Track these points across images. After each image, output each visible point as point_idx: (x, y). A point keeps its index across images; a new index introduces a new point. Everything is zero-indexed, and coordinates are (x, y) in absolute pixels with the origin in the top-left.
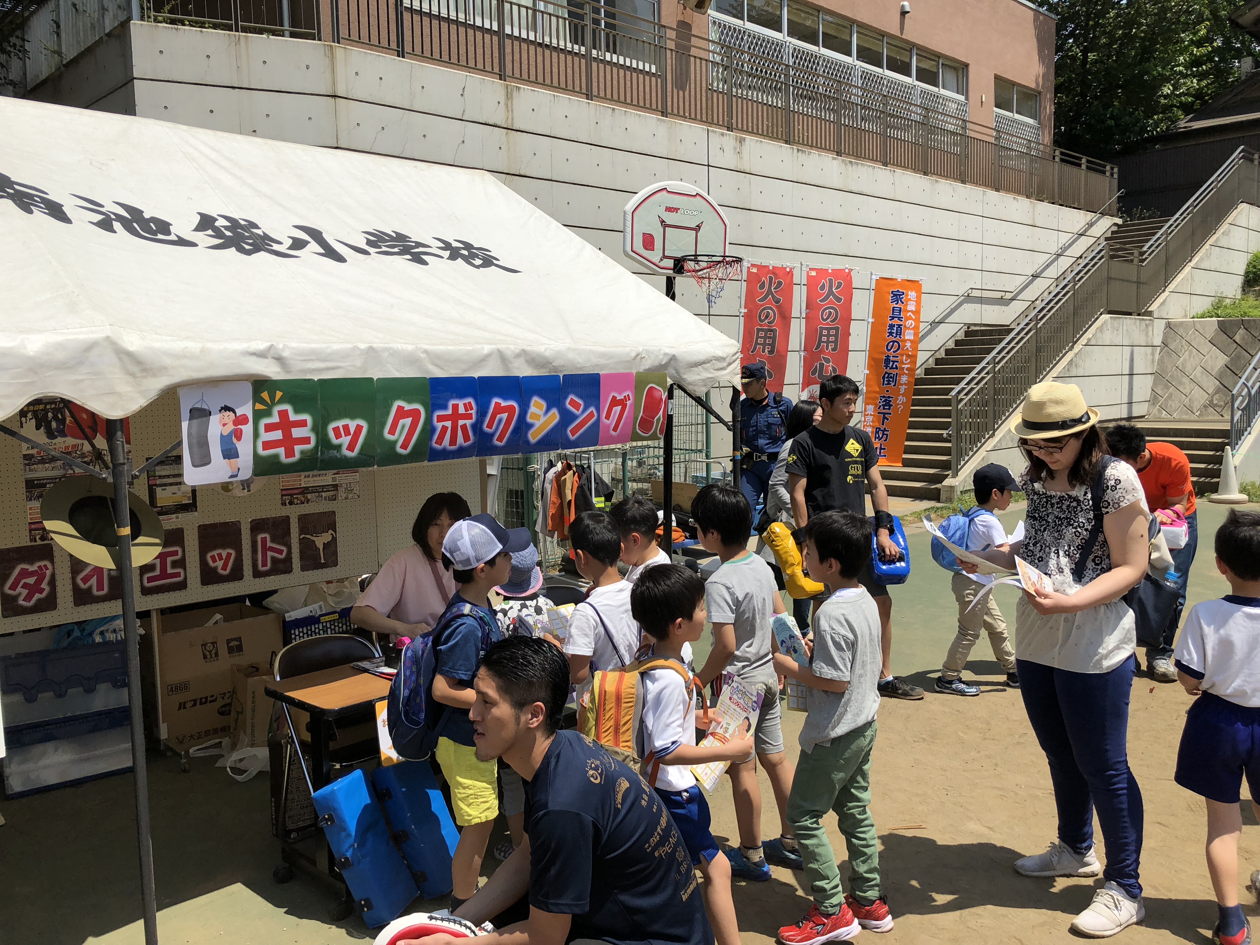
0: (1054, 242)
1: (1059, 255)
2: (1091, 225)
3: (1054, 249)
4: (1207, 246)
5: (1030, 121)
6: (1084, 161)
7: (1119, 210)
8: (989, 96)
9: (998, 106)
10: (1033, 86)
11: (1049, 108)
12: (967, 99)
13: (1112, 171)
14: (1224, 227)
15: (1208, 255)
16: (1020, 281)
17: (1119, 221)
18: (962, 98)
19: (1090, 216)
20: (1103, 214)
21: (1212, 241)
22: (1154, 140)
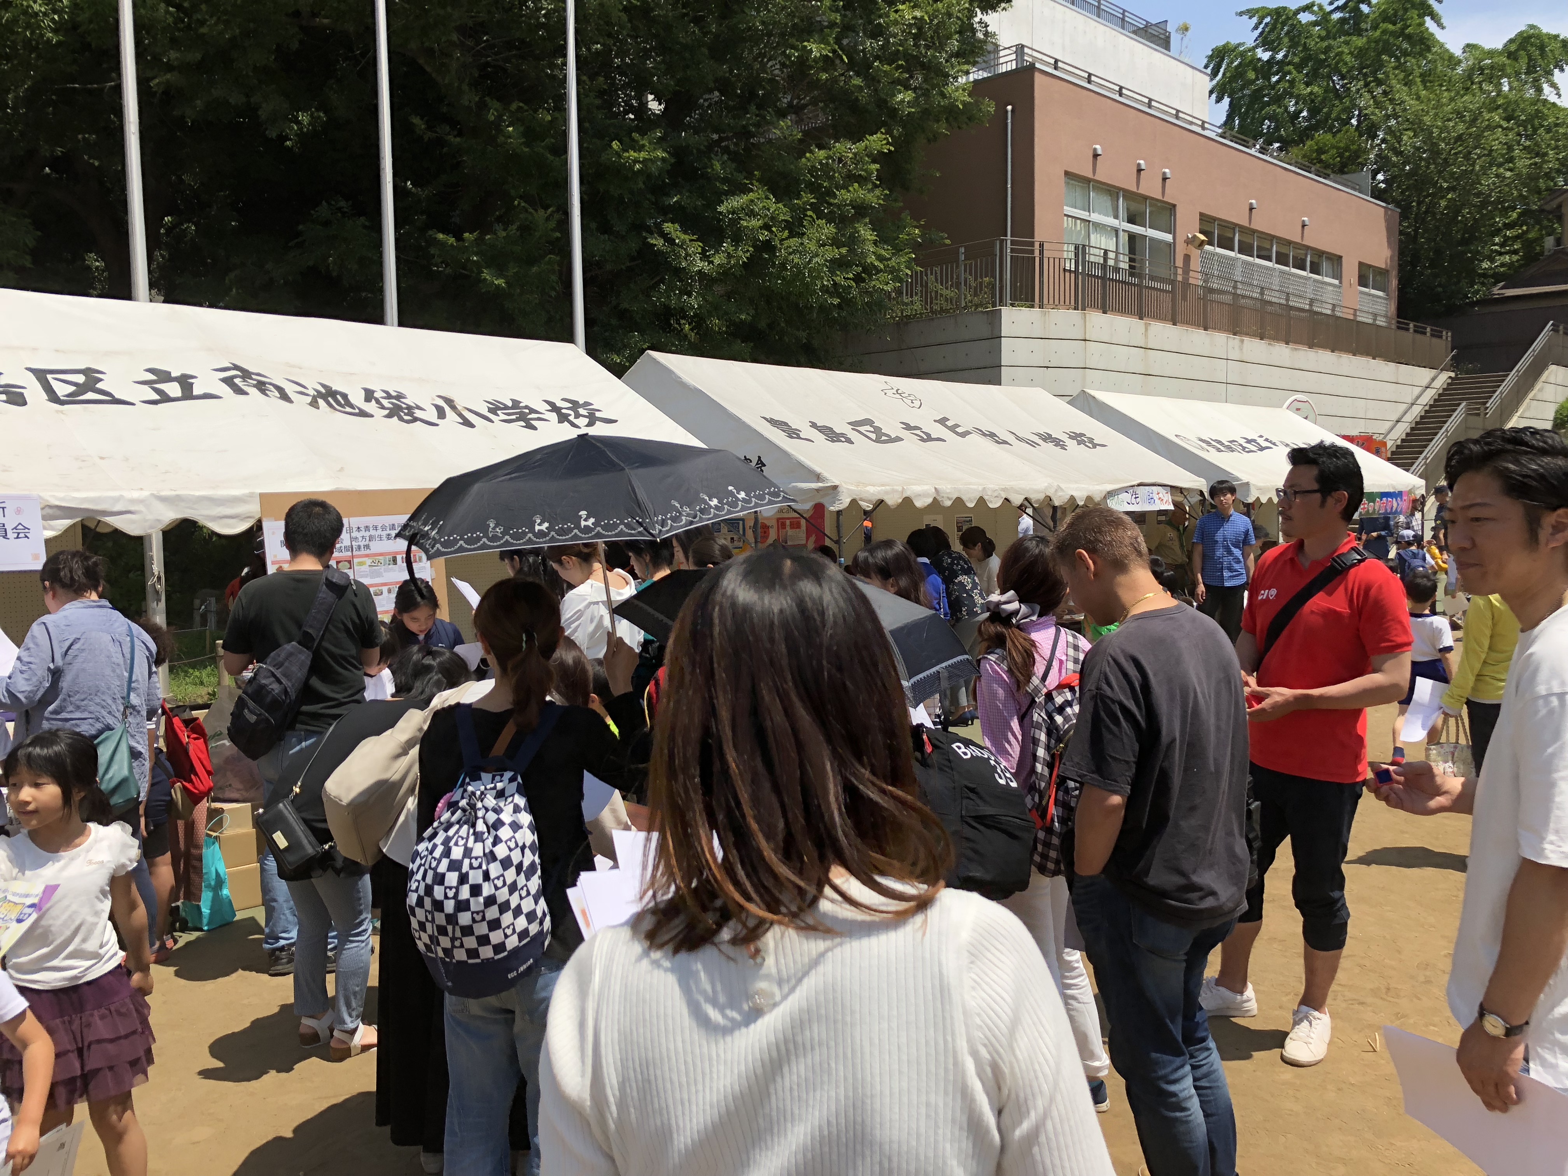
0: (1408, 395)
1: (1413, 404)
2: (1433, 379)
3: (1409, 400)
4: (1527, 401)
5: (1380, 294)
6: (1428, 330)
7: (1452, 365)
8: (1355, 280)
9: (1360, 285)
10: (1383, 266)
11: (1394, 283)
12: (1341, 282)
13: (1447, 335)
14: (1539, 385)
15: (1528, 407)
16: (1388, 425)
17: (1453, 375)
18: (1336, 282)
19: (1434, 372)
20: (1442, 370)
21: (1531, 395)
22: (1474, 304)
